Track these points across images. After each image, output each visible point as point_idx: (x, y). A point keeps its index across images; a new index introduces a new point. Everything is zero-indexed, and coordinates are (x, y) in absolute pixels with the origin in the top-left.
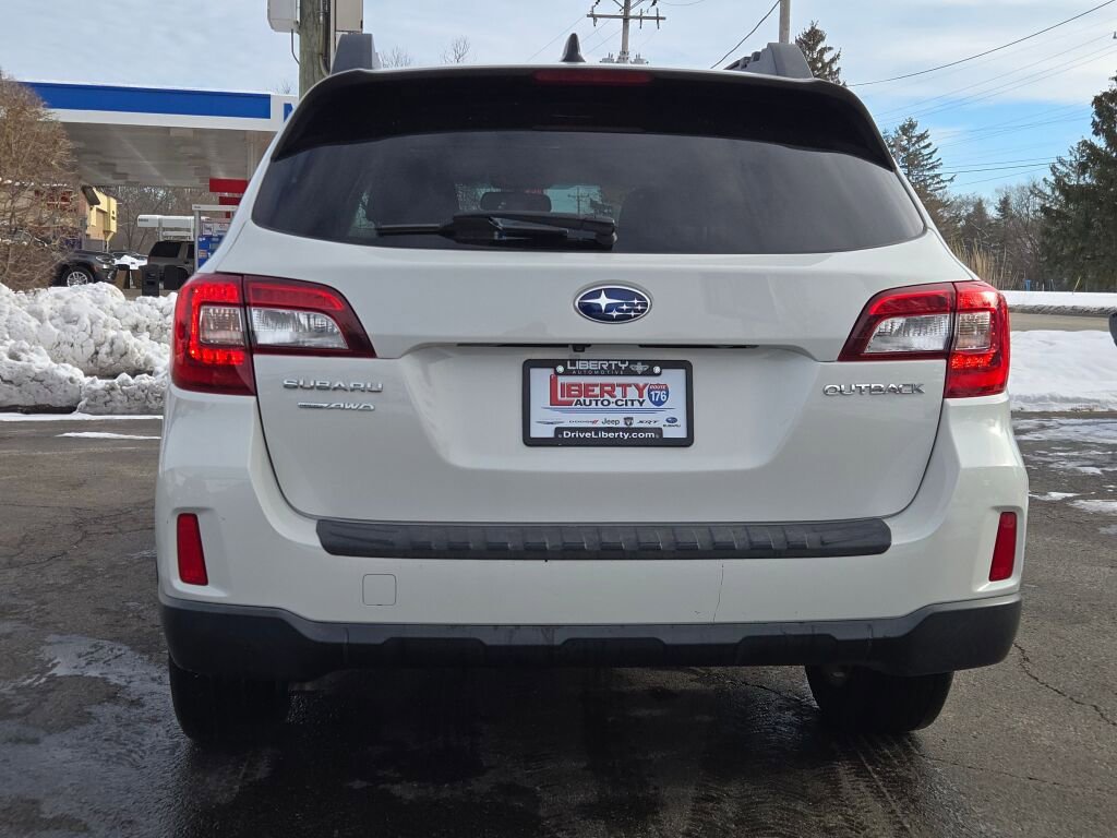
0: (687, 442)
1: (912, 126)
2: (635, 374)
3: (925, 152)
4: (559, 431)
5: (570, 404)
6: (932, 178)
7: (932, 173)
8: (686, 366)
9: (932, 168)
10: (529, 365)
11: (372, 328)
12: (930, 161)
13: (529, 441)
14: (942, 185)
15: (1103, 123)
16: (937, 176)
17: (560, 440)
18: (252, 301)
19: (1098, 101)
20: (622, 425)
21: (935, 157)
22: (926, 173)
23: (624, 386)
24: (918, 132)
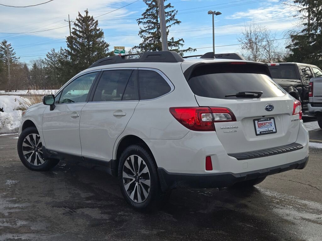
0: (276, 132)
1: (6, 42)
2: (268, 120)
3: (10, 50)
4: (260, 132)
5: (260, 127)
6: (13, 57)
7: (13, 56)
8: (273, 118)
9: (13, 54)
10: (254, 121)
11: (236, 115)
12: (12, 53)
13: (257, 135)
14: (16, 60)
15: (70, 44)
16: (15, 57)
17: (261, 134)
18: (213, 112)
19: (68, 38)
20: (268, 130)
21: (13, 51)
22: (11, 56)
23: (267, 123)
24: (8, 44)
